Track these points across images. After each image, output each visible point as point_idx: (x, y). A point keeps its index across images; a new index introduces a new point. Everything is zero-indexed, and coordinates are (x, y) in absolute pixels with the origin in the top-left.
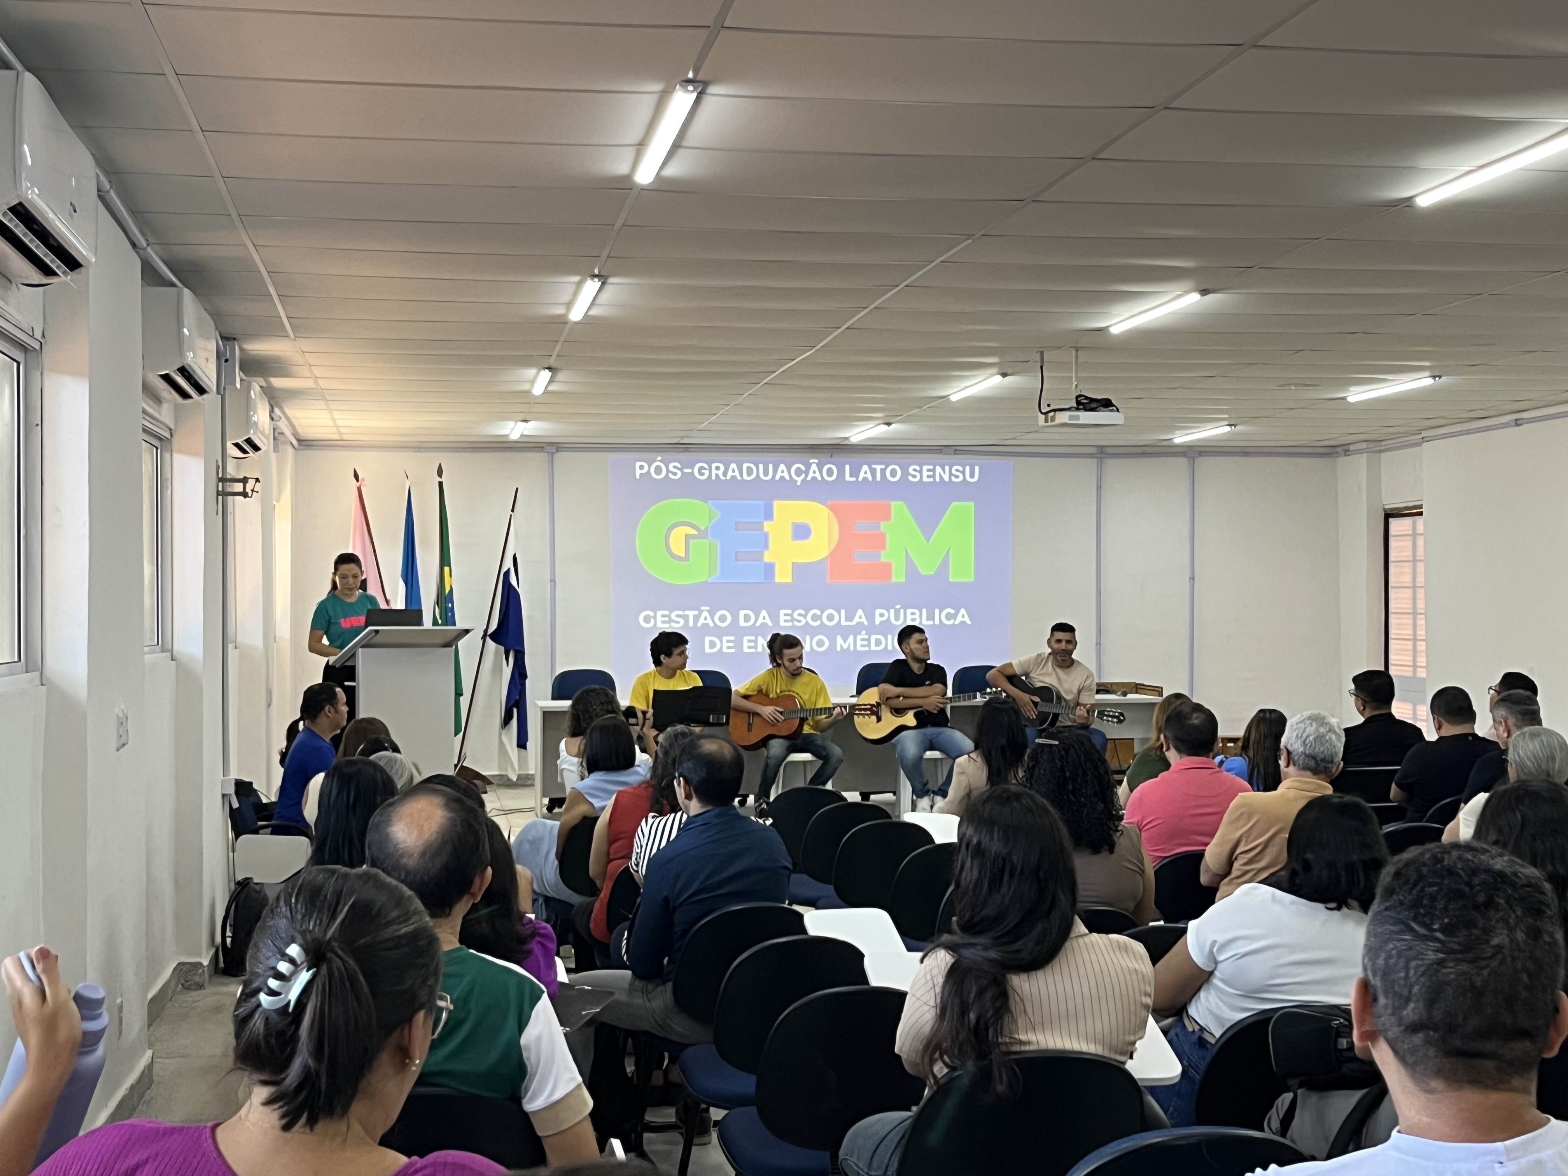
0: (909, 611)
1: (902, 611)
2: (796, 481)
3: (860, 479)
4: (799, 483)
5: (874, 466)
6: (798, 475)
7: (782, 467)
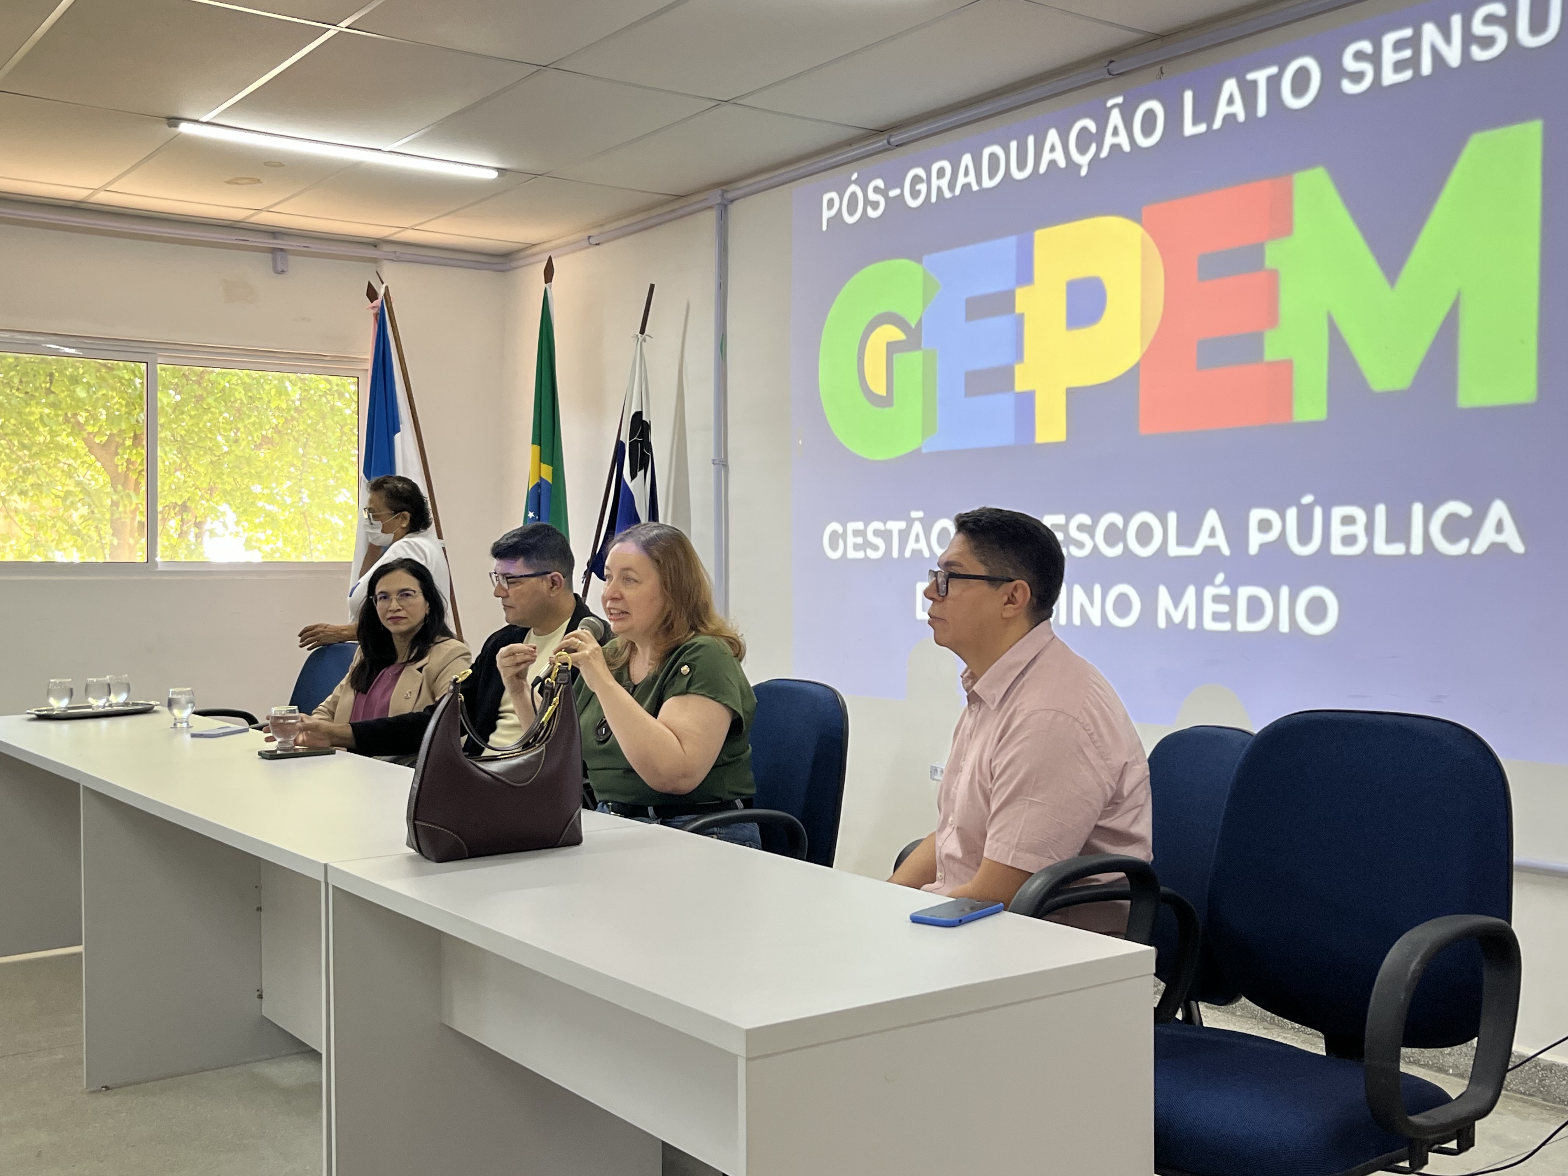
0: (1338, 513)
1: (1318, 512)
2: (1079, 167)
3: (1217, 124)
4: (1084, 172)
5: (1250, 76)
6: (1082, 149)
7: (1053, 136)
